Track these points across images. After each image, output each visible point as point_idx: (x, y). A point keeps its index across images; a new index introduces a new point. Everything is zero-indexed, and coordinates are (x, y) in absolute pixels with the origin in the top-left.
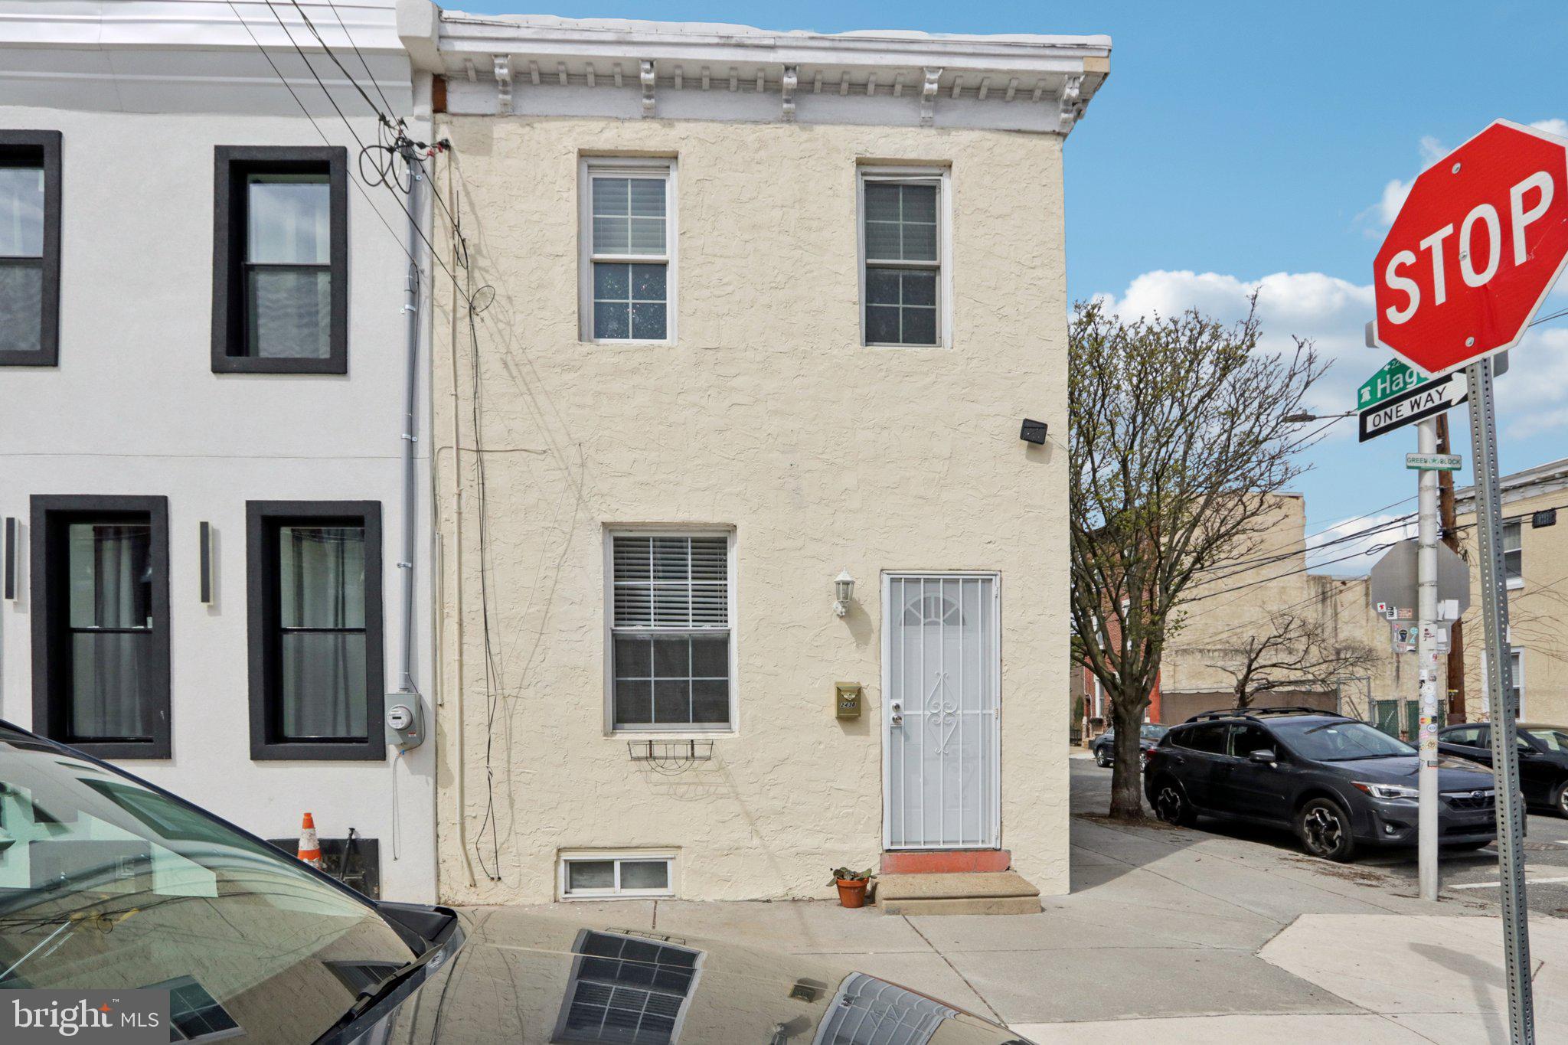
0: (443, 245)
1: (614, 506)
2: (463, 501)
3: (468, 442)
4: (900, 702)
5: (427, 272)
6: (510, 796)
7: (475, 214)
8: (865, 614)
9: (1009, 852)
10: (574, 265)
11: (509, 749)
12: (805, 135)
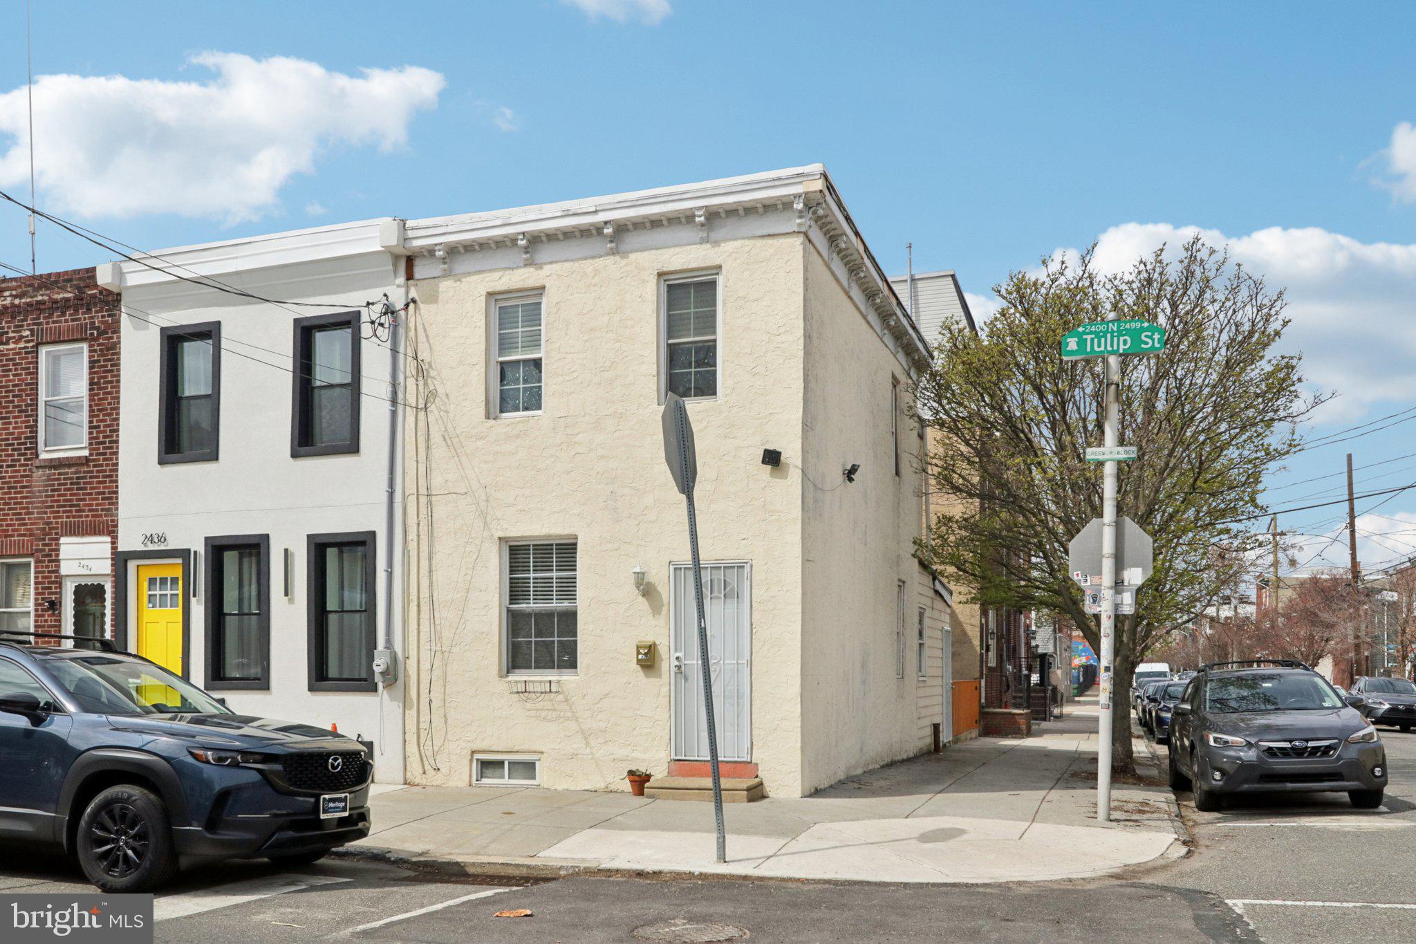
0: (411, 367)
1: (505, 526)
2: (421, 528)
3: (423, 491)
4: (680, 654)
5: (402, 384)
6: (445, 715)
7: (429, 342)
8: (658, 592)
9: (757, 764)
10: (483, 370)
11: (445, 686)
12: (624, 262)
